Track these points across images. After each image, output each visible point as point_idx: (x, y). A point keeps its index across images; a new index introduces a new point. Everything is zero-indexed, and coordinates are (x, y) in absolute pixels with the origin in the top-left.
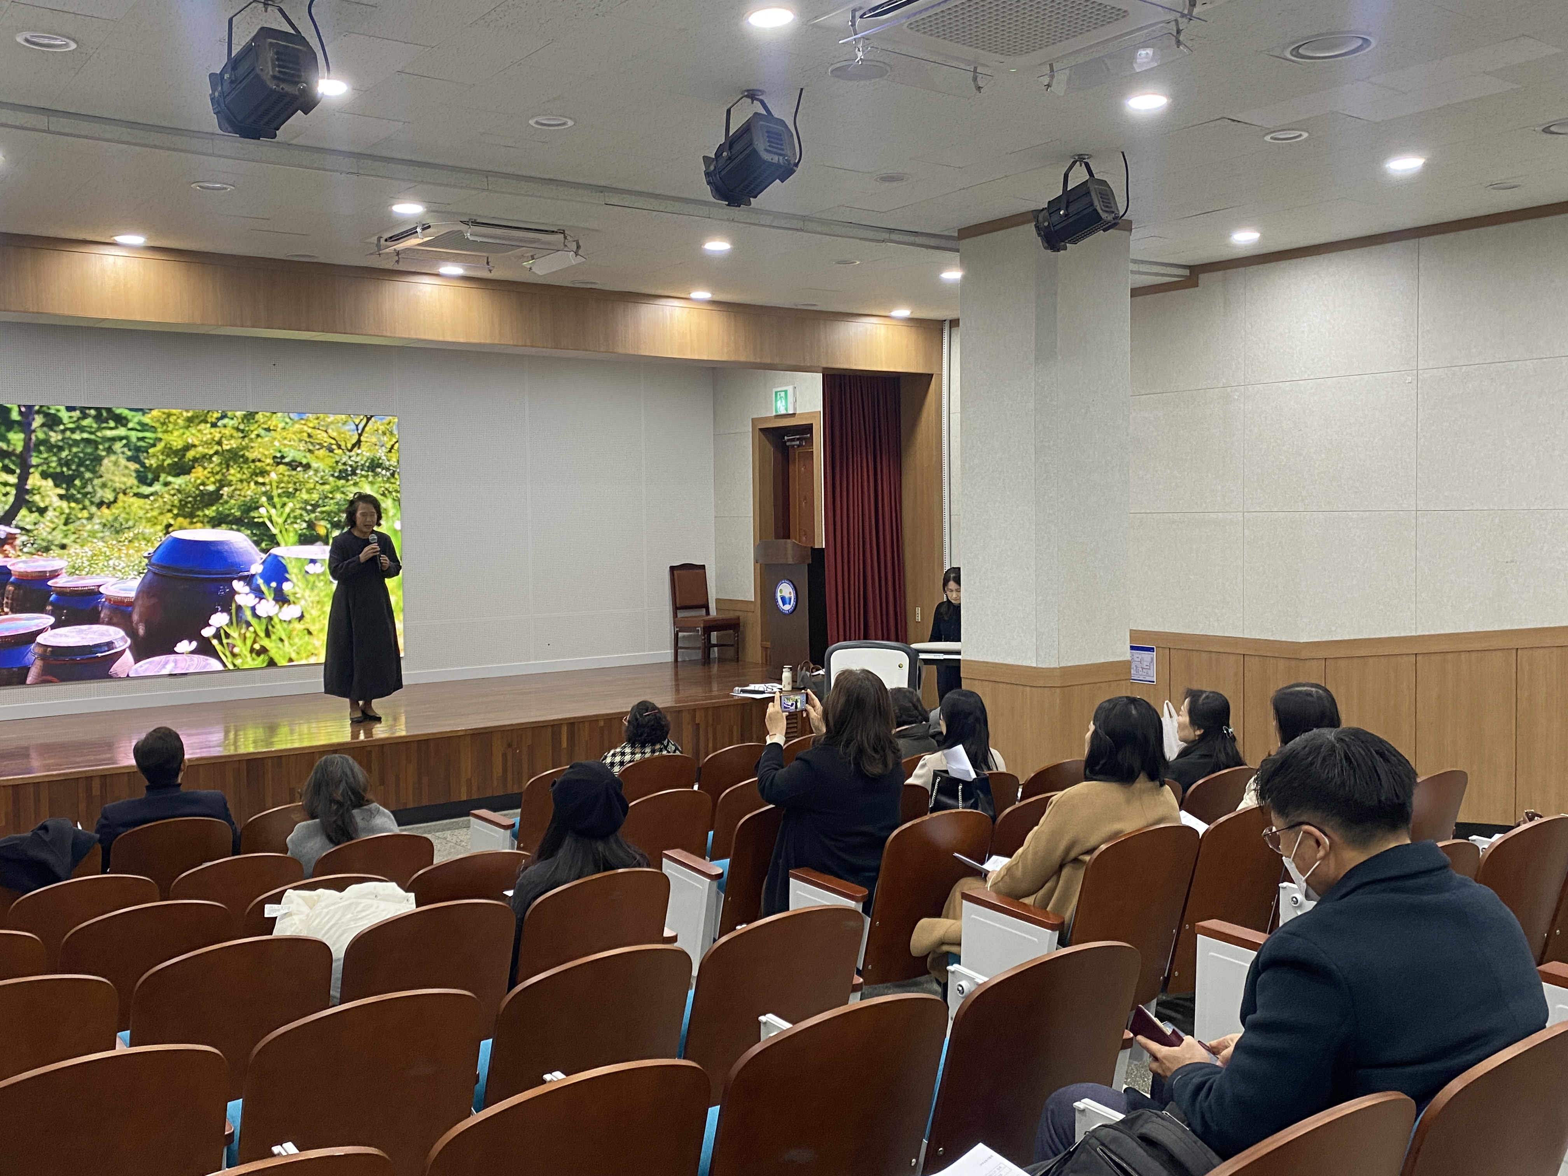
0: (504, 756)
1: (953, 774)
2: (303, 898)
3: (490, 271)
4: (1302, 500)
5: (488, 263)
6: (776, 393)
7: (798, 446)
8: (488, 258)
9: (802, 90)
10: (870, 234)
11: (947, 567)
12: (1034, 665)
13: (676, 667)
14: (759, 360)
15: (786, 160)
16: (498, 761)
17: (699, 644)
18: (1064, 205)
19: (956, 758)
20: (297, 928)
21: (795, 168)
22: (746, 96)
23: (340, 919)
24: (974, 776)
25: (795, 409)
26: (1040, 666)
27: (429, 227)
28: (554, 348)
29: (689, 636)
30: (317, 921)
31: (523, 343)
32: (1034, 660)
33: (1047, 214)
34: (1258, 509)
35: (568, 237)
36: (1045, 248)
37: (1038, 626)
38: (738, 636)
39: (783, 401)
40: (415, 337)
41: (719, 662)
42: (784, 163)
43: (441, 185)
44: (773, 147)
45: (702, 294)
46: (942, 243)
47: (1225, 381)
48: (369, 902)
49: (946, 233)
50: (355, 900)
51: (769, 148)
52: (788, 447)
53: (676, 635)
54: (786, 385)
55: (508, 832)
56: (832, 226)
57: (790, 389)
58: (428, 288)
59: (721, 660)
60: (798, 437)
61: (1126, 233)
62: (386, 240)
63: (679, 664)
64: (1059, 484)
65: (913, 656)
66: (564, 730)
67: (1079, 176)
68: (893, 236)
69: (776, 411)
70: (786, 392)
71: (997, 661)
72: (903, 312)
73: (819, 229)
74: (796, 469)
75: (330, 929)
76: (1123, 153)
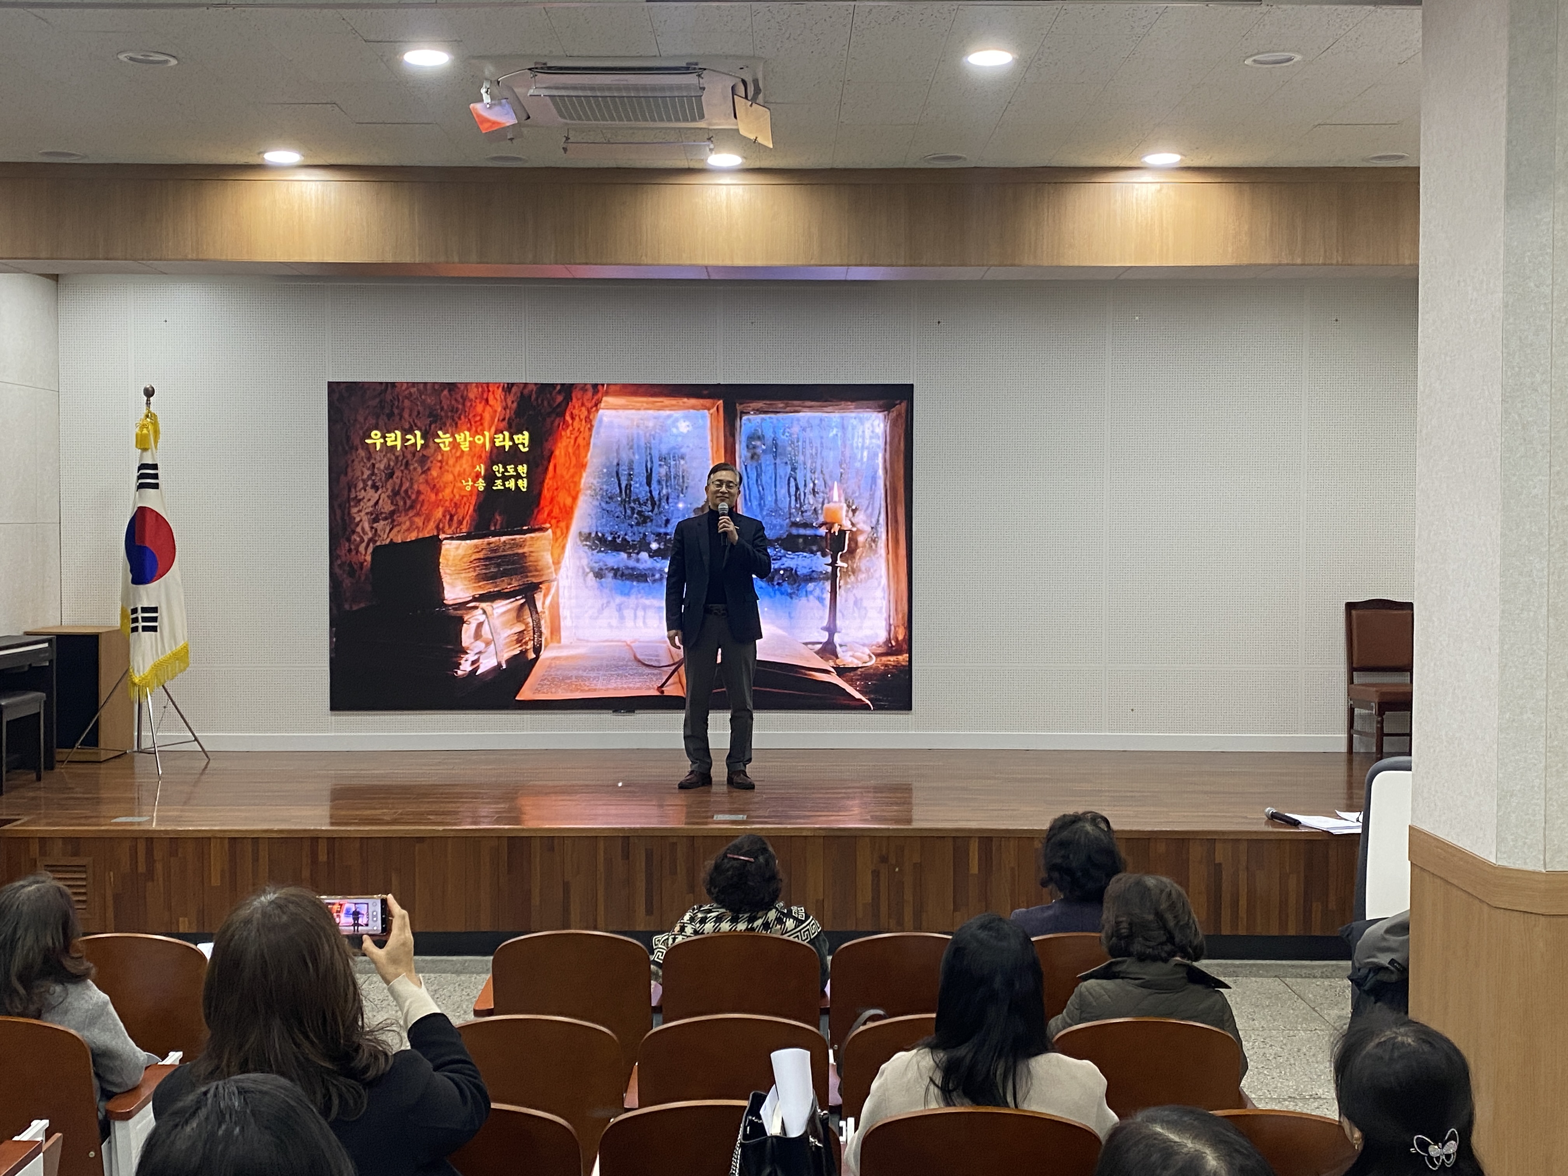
0: (876, 874)
13: (1350, 761)
16: (865, 880)
27: (497, 84)
45: (1164, 157)
53: (1351, 711)
66: (974, 846)
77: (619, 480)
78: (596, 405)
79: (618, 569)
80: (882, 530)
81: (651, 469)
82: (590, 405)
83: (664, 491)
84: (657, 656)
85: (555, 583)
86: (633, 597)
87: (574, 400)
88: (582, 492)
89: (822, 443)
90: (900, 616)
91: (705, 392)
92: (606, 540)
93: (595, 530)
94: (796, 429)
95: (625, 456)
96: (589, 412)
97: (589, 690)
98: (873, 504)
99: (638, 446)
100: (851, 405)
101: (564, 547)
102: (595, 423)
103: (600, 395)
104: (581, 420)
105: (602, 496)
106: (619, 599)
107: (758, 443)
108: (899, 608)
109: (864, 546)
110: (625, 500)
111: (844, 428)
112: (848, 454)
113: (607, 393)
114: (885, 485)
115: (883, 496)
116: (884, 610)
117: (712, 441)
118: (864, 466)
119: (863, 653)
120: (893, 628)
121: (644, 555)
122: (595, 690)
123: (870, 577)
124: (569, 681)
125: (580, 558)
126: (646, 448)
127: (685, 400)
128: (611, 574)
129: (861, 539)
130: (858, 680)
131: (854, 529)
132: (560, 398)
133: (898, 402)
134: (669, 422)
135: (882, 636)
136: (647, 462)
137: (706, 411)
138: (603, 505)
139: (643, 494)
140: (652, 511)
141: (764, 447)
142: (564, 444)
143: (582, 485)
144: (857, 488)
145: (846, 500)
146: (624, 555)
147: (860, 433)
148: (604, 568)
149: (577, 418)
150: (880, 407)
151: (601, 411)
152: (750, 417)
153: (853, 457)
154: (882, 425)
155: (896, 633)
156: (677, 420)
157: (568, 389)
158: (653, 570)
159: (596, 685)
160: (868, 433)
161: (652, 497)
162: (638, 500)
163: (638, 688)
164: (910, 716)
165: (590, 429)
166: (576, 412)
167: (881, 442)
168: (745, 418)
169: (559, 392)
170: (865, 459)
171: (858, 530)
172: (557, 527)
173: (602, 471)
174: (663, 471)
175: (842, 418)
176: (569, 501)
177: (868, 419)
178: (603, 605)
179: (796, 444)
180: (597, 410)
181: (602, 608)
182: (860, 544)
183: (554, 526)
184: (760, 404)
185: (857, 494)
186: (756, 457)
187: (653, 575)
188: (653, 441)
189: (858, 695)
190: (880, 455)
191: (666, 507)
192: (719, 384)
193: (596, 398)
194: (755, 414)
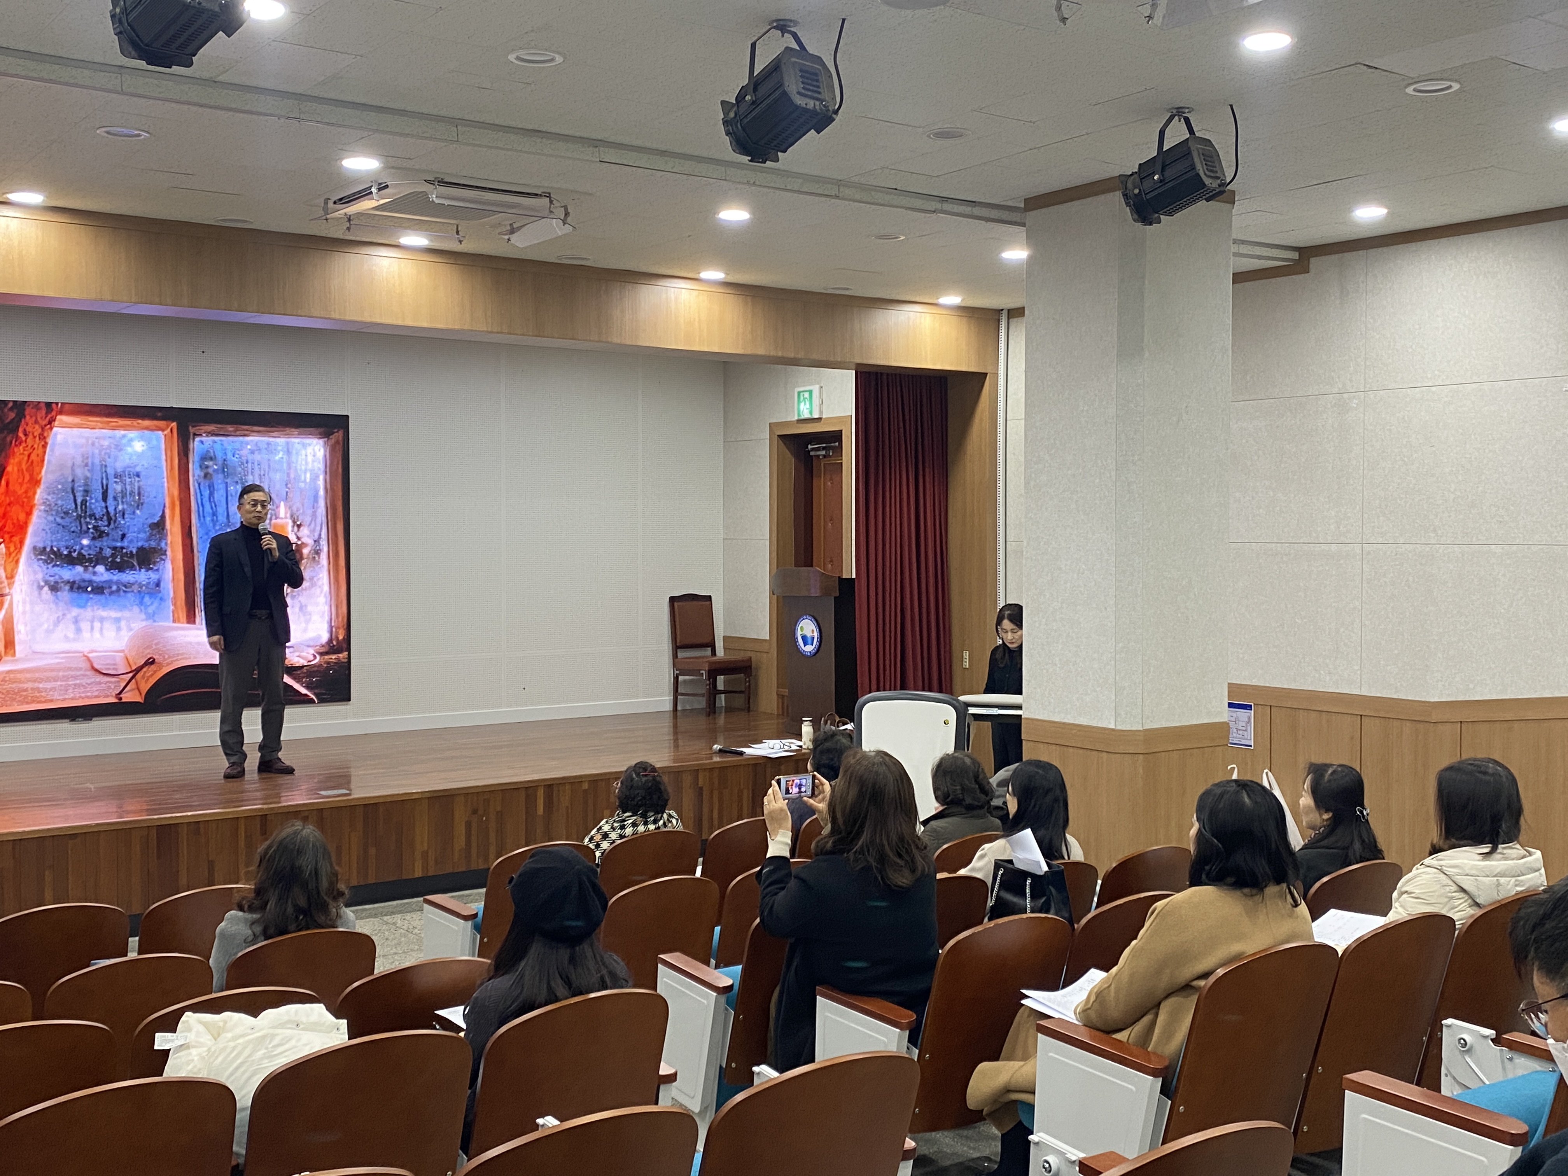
0: (468, 825)
1: (1019, 865)
2: (205, 1024)
3: (460, 242)
4: (1435, 530)
5: (458, 233)
6: (799, 393)
7: (825, 456)
8: (457, 226)
9: (844, 20)
10: (918, 203)
11: (1001, 604)
12: (1112, 726)
13: (675, 717)
14: (780, 354)
15: (824, 106)
16: (460, 830)
17: (703, 690)
18: (1159, 167)
19: (1024, 847)
20: (195, 1066)
21: (834, 116)
22: (774, 27)
23: (249, 1056)
24: (1045, 868)
25: (821, 412)
26: (1119, 727)
27: (387, 186)
28: (537, 336)
29: (691, 681)
30: (220, 1059)
31: (499, 330)
32: (1113, 722)
33: (1138, 180)
34: (1380, 540)
35: (555, 202)
36: (1135, 221)
37: (1117, 678)
38: (749, 681)
39: (808, 403)
40: (369, 320)
41: (725, 712)
42: (821, 109)
43: (401, 135)
44: (809, 90)
45: (715, 274)
46: (1005, 215)
47: (1341, 386)
48: (289, 1032)
49: (1010, 203)
50: (271, 1031)
51: (803, 91)
52: (812, 456)
53: (676, 679)
54: (812, 384)
55: (470, 923)
56: (873, 193)
57: (815, 389)
58: (385, 262)
59: (729, 709)
60: (824, 445)
61: (1229, 206)
62: (335, 203)
63: (678, 714)
64: (1145, 507)
65: (961, 710)
66: (541, 793)
67: (1176, 134)
68: (947, 206)
69: (799, 415)
70: (811, 392)
71: (1066, 721)
72: (953, 299)
73: (858, 197)
74: (821, 484)
75: (237, 1068)
76: (1231, 106)
77: (75, 497)
78: (50, 423)
79: (74, 582)
80: (324, 544)
81: (107, 486)
82: (44, 423)
83: (120, 507)
84: (114, 664)
85: (8, 598)
86: (89, 609)
87: (28, 417)
88: (36, 507)
89: (269, 466)
90: (340, 619)
91: (159, 414)
92: (61, 555)
93: (49, 543)
94: (244, 452)
95: (80, 472)
96: (43, 429)
97: (45, 702)
98: (315, 521)
99: (93, 464)
100: (295, 431)
101: (17, 562)
102: (50, 441)
103: (54, 413)
104: (35, 437)
105: (57, 512)
106: (75, 611)
107: (210, 463)
108: (340, 612)
109: (308, 558)
110: (81, 517)
111: (288, 452)
112: (292, 476)
113: (61, 412)
114: (326, 504)
115: (324, 513)
116: (326, 614)
117: (166, 461)
118: (307, 487)
119: (308, 653)
120: (334, 629)
121: (100, 569)
122: (52, 701)
123: (313, 585)
124: (24, 693)
125: (35, 573)
126: (102, 465)
127: (140, 421)
128: (67, 588)
129: (305, 551)
130: (304, 677)
131: (299, 543)
132: (12, 415)
133: (336, 430)
134: (124, 441)
135: (325, 637)
136: (102, 479)
137: (160, 432)
138: (59, 520)
139: (99, 510)
140: (108, 526)
141: (215, 467)
142: (16, 460)
143: (36, 502)
144: (300, 506)
145: (292, 516)
146: (79, 569)
147: (304, 457)
148: (60, 581)
149: (31, 436)
150: (320, 434)
151: (55, 429)
152: (203, 439)
153: (297, 479)
154: (322, 450)
155: (337, 633)
156: (131, 440)
157: (20, 407)
158: (109, 583)
159: (53, 695)
160: (310, 458)
161: (108, 511)
162: (94, 515)
163: (96, 697)
164: (348, 707)
165: (45, 446)
166: (28, 429)
167: (321, 466)
168: (197, 439)
169: (11, 409)
170: (308, 480)
171: (303, 543)
172: (11, 541)
173: (57, 487)
174: (119, 488)
175: (288, 443)
176: (22, 517)
177: (310, 445)
178: (58, 617)
179: (246, 465)
180: (51, 429)
181: (58, 621)
182: (305, 556)
183: (7, 540)
184: (211, 428)
185: (301, 511)
186: (208, 476)
187: (111, 587)
188: (108, 460)
189: (304, 691)
190: (321, 477)
191: (122, 522)
192: (172, 407)
193: (50, 416)
194: (207, 436)
